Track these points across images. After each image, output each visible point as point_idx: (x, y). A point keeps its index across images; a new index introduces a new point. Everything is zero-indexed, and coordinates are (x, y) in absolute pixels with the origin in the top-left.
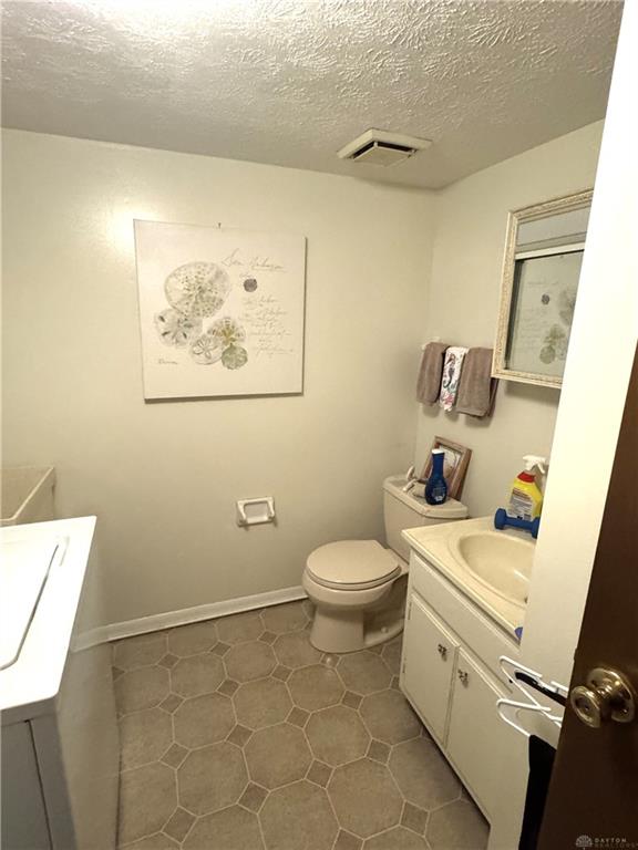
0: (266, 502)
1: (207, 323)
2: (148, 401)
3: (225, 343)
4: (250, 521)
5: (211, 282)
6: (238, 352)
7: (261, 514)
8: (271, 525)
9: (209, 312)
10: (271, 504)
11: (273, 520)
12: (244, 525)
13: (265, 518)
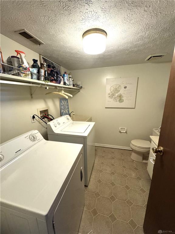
0: (125, 129)
1: (117, 95)
2: (106, 108)
3: (120, 98)
4: (121, 132)
5: (118, 87)
6: (122, 100)
7: (124, 131)
8: (126, 133)
9: (117, 93)
10: (126, 129)
11: (126, 132)
12: (120, 132)
13: (125, 132)
